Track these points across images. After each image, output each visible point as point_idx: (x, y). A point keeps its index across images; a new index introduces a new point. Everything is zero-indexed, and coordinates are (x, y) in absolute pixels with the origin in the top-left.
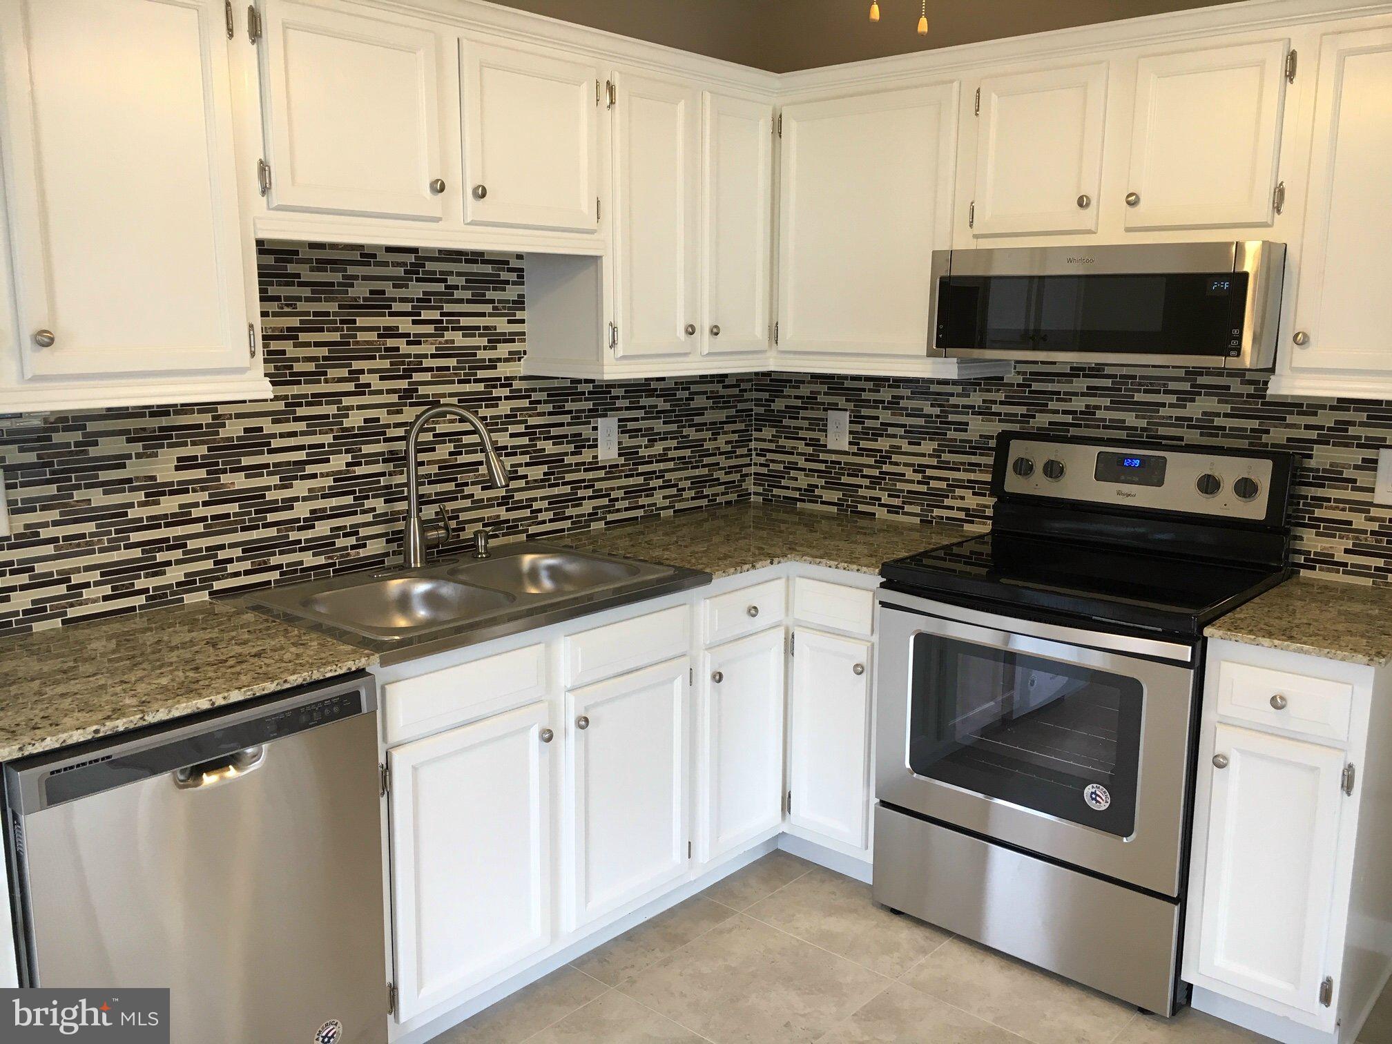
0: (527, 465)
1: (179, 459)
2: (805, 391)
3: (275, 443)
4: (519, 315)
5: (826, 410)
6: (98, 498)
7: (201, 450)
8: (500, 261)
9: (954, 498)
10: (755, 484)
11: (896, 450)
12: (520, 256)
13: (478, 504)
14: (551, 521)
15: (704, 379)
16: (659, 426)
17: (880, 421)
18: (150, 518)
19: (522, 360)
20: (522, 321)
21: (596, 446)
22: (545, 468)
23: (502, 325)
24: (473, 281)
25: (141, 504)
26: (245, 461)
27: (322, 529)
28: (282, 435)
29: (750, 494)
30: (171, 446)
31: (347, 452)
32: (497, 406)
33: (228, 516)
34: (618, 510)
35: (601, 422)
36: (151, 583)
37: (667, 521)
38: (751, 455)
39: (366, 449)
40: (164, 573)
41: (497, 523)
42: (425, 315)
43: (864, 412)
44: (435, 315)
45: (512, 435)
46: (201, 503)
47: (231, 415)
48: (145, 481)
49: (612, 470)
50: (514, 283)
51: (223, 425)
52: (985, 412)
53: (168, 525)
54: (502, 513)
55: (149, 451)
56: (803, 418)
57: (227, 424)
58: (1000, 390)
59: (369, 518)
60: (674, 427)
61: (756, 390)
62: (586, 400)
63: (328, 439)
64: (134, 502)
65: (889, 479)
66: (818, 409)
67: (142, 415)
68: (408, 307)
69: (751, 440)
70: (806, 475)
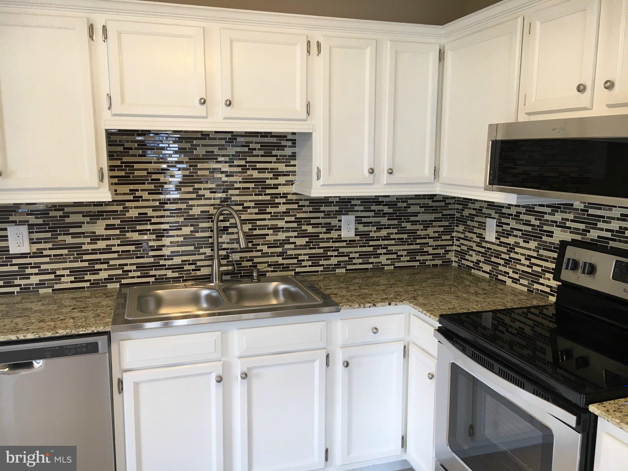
0: (295, 237)
1: (107, 225)
2: (477, 206)
3: (153, 220)
4: (292, 162)
5: (486, 217)
6: (69, 240)
7: (118, 222)
8: (282, 136)
9: (545, 278)
10: (455, 256)
11: (517, 245)
12: (294, 134)
13: (265, 255)
14: (310, 266)
15: (417, 197)
16: (384, 221)
17: (510, 226)
18: (92, 250)
19: (294, 185)
20: (295, 166)
21: (340, 230)
22: (307, 239)
23: (282, 167)
24: (264, 146)
25: (88, 243)
26: (138, 228)
27: (177, 260)
28: (157, 217)
29: (452, 261)
30: (102, 219)
31: (191, 226)
32: (278, 207)
33: (129, 251)
34: (355, 264)
35: (343, 218)
36: (92, 277)
37: (390, 272)
38: (453, 240)
39: (201, 225)
40: (98, 274)
41: (276, 265)
42: (236, 162)
43: (504, 220)
44: (243, 162)
45: (286, 222)
46: (116, 245)
47: (132, 207)
48: (91, 234)
49: (351, 243)
50: (290, 147)
51: (128, 211)
52: (562, 226)
53: (100, 253)
54: (280, 260)
55: (93, 221)
56: (477, 221)
57: (130, 211)
58: (571, 212)
59: (203, 257)
60: (396, 222)
61: (457, 204)
62: (334, 206)
63: (181, 219)
64: (85, 243)
65: (514, 262)
66: (482, 217)
67: (90, 206)
68: (227, 159)
69: (454, 232)
70: (476, 254)
